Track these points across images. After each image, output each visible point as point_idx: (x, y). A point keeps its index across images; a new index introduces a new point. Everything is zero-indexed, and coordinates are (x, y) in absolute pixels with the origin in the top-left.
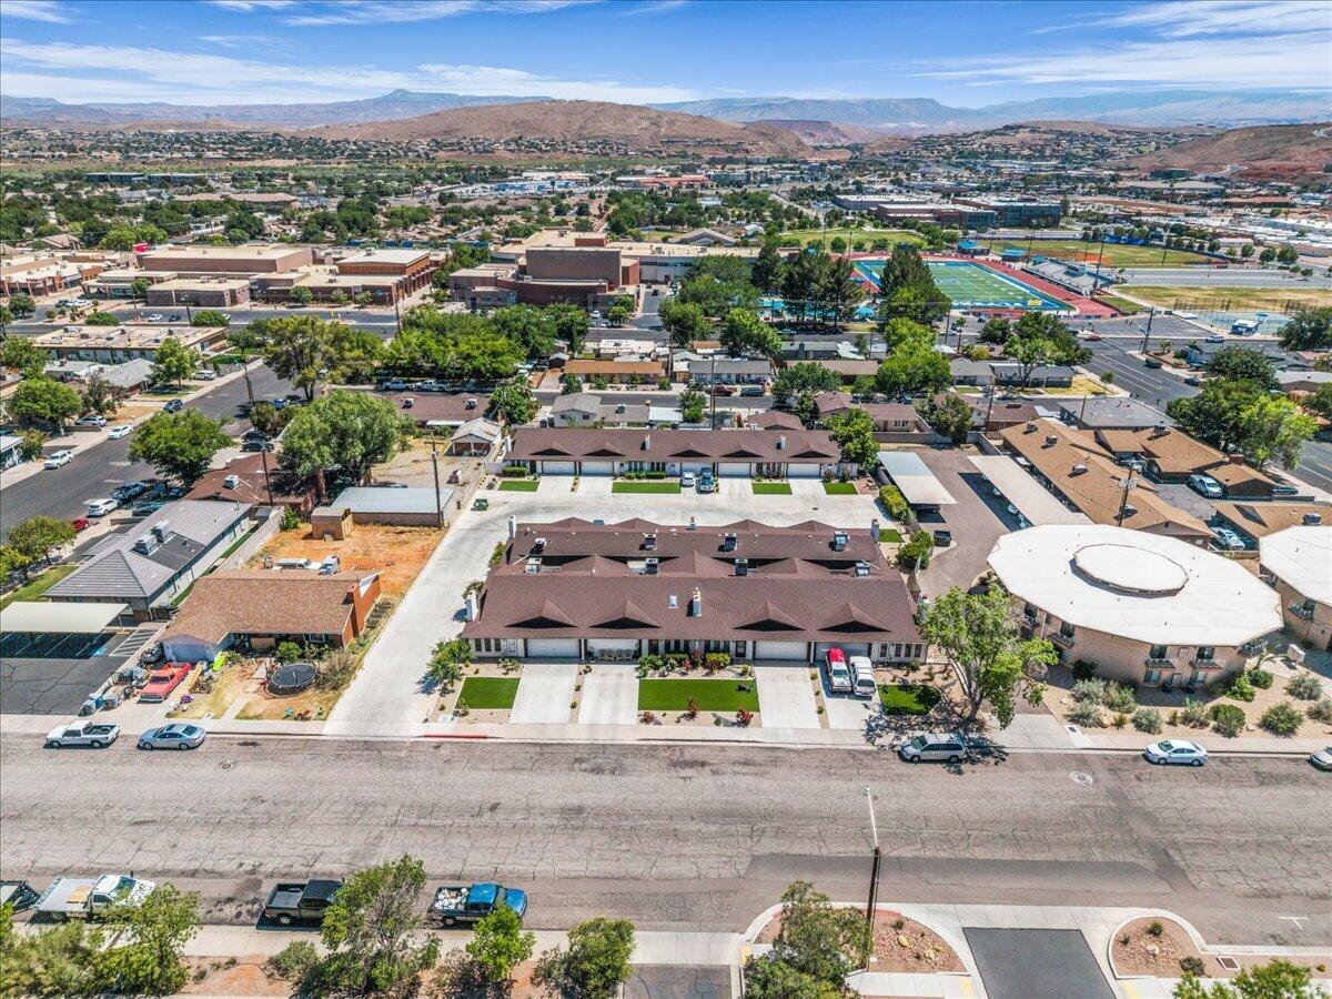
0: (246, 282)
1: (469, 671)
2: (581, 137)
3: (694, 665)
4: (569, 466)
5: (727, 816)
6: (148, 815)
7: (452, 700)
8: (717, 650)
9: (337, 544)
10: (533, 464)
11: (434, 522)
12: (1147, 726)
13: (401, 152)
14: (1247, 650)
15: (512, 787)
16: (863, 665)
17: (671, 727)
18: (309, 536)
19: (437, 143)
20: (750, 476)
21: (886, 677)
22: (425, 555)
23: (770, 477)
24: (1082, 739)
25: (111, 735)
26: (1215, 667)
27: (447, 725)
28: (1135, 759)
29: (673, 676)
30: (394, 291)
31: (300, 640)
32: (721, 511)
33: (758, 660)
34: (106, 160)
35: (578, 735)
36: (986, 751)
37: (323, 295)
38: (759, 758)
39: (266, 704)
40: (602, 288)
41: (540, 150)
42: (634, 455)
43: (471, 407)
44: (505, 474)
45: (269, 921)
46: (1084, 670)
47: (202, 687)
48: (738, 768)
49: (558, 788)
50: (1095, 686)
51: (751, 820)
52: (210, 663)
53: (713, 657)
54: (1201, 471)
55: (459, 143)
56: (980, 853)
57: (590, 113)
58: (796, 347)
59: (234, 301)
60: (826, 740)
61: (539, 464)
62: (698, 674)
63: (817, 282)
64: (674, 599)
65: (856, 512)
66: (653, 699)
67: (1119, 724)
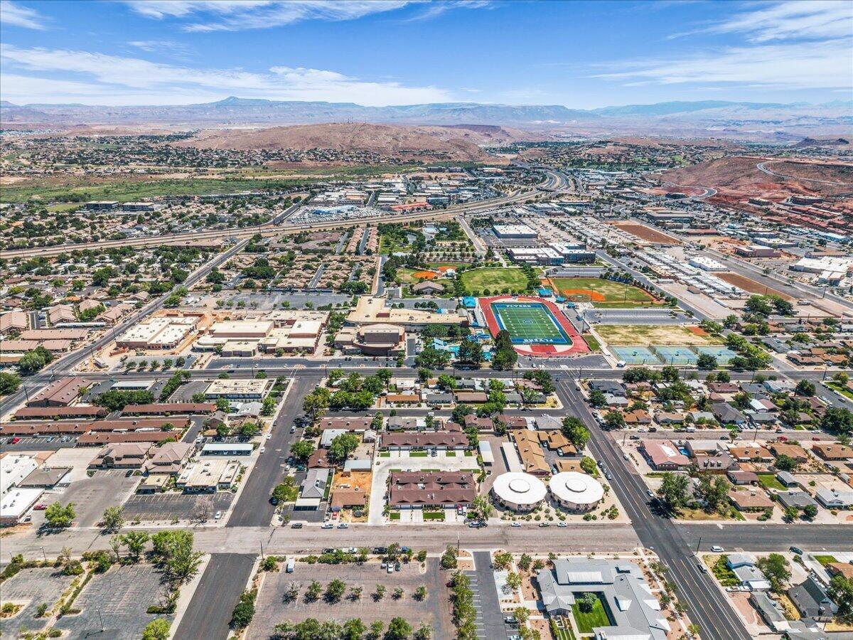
0: (256, 343)
1: (390, 511)
2: (352, 148)
3: (433, 509)
4: (397, 448)
5: (439, 537)
6: (349, 539)
7: (389, 517)
8: (437, 506)
9: (349, 478)
11: (370, 471)
12: (514, 519)
14: (538, 503)
15: (404, 533)
16: (465, 508)
17: (429, 522)
18: (342, 476)
20: (445, 450)
21: (469, 511)
22: (371, 482)
23: (450, 451)
24: (502, 522)
25: (332, 526)
26: (530, 507)
27: (389, 523)
28: (510, 526)
29: (429, 512)
30: (314, 348)
31: (357, 506)
32: (438, 463)
33: (445, 508)
35: (413, 524)
36: (485, 525)
37: (288, 350)
38: (445, 527)
39: (355, 519)
42: (415, 445)
43: (366, 424)
44: (381, 450)
45: (374, 553)
46: (508, 508)
47: (342, 516)
48: (441, 529)
49: (411, 533)
50: (507, 512)
51: (443, 538)
52: (342, 511)
53: (437, 508)
54: (560, 448)
55: (280, 154)
57: (357, 131)
59: (254, 354)
60: (456, 524)
61: (389, 448)
62: (434, 511)
64: (429, 496)
65: (471, 463)
66: (426, 516)
67: (509, 519)
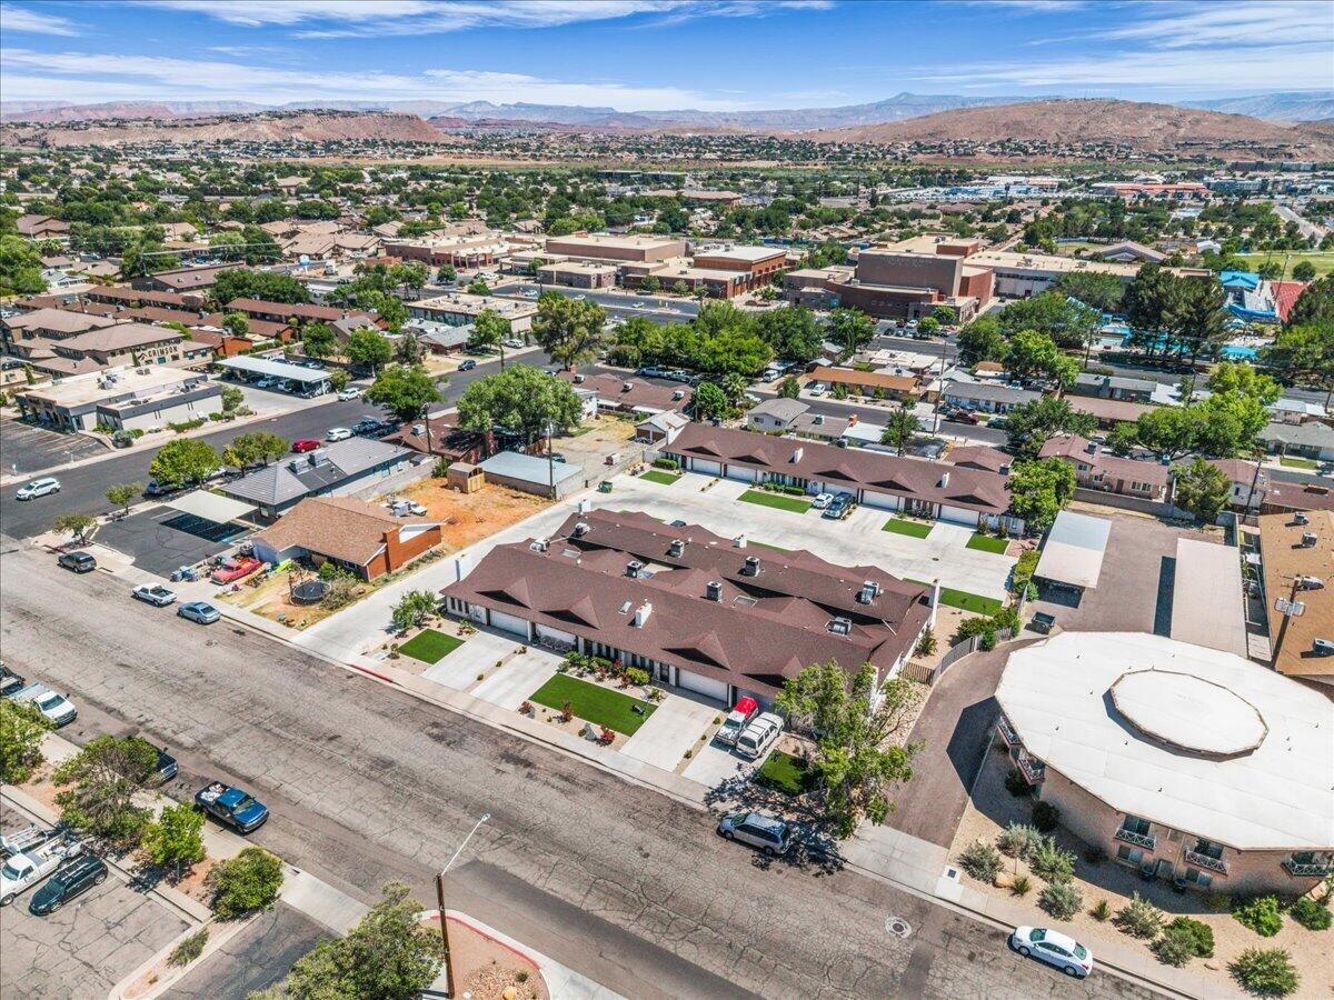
0: (614, 269)
1: (435, 624)
2: (1079, 139)
3: (615, 675)
4: (715, 466)
6: (132, 661)
7: (399, 643)
8: (642, 667)
9: (461, 496)
10: (684, 458)
11: (548, 493)
12: (1053, 905)
13: (880, 155)
15: (365, 727)
16: (767, 722)
18: (445, 487)
19: (919, 145)
20: (895, 510)
21: (793, 745)
22: (515, 520)
23: (916, 515)
24: (952, 888)
25: (166, 599)
26: (1221, 871)
27: (375, 662)
28: (997, 935)
29: (589, 679)
30: (730, 286)
31: (338, 564)
33: (680, 689)
34: (625, 160)
35: (459, 703)
37: (668, 285)
38: (584, 777)
39: (280, 607)
40: (929, 297)
41: (1026, 153)
43: (677, 398)
44: (657, 464)
46: (1044, 817)
47: (256, 581)
48: (554, 781)
50: (1032, 839)
51: (510, 828)
52: (275, 565)
53: (631, 671)
56: (686, 952)
57: (1098, 111)
58: (1100, 382)
59: (599, 285)
60: (666, 785)
61: (689, 460)
62: (611, 684)
63: (1171, 310)
64: (628, 605)
66: (553, 694)
67: (1020, 889)
